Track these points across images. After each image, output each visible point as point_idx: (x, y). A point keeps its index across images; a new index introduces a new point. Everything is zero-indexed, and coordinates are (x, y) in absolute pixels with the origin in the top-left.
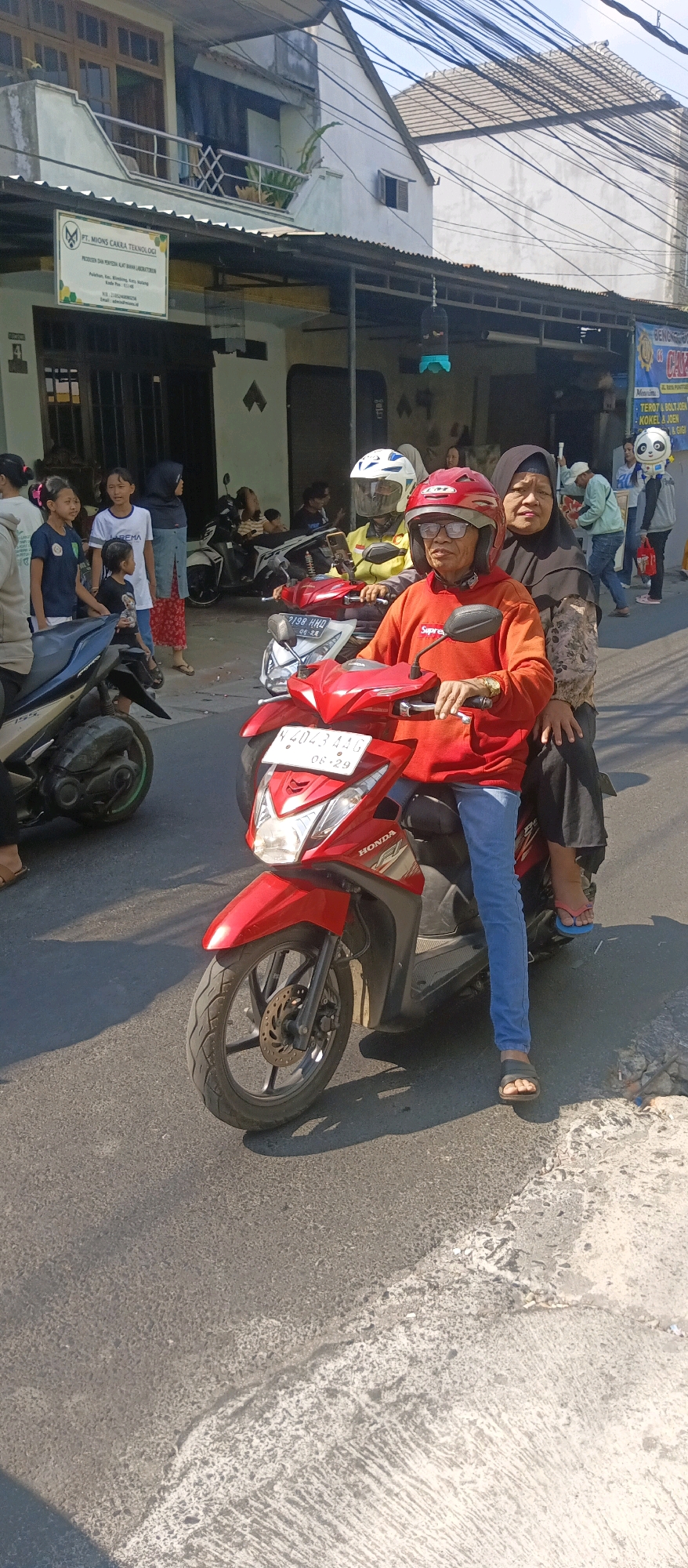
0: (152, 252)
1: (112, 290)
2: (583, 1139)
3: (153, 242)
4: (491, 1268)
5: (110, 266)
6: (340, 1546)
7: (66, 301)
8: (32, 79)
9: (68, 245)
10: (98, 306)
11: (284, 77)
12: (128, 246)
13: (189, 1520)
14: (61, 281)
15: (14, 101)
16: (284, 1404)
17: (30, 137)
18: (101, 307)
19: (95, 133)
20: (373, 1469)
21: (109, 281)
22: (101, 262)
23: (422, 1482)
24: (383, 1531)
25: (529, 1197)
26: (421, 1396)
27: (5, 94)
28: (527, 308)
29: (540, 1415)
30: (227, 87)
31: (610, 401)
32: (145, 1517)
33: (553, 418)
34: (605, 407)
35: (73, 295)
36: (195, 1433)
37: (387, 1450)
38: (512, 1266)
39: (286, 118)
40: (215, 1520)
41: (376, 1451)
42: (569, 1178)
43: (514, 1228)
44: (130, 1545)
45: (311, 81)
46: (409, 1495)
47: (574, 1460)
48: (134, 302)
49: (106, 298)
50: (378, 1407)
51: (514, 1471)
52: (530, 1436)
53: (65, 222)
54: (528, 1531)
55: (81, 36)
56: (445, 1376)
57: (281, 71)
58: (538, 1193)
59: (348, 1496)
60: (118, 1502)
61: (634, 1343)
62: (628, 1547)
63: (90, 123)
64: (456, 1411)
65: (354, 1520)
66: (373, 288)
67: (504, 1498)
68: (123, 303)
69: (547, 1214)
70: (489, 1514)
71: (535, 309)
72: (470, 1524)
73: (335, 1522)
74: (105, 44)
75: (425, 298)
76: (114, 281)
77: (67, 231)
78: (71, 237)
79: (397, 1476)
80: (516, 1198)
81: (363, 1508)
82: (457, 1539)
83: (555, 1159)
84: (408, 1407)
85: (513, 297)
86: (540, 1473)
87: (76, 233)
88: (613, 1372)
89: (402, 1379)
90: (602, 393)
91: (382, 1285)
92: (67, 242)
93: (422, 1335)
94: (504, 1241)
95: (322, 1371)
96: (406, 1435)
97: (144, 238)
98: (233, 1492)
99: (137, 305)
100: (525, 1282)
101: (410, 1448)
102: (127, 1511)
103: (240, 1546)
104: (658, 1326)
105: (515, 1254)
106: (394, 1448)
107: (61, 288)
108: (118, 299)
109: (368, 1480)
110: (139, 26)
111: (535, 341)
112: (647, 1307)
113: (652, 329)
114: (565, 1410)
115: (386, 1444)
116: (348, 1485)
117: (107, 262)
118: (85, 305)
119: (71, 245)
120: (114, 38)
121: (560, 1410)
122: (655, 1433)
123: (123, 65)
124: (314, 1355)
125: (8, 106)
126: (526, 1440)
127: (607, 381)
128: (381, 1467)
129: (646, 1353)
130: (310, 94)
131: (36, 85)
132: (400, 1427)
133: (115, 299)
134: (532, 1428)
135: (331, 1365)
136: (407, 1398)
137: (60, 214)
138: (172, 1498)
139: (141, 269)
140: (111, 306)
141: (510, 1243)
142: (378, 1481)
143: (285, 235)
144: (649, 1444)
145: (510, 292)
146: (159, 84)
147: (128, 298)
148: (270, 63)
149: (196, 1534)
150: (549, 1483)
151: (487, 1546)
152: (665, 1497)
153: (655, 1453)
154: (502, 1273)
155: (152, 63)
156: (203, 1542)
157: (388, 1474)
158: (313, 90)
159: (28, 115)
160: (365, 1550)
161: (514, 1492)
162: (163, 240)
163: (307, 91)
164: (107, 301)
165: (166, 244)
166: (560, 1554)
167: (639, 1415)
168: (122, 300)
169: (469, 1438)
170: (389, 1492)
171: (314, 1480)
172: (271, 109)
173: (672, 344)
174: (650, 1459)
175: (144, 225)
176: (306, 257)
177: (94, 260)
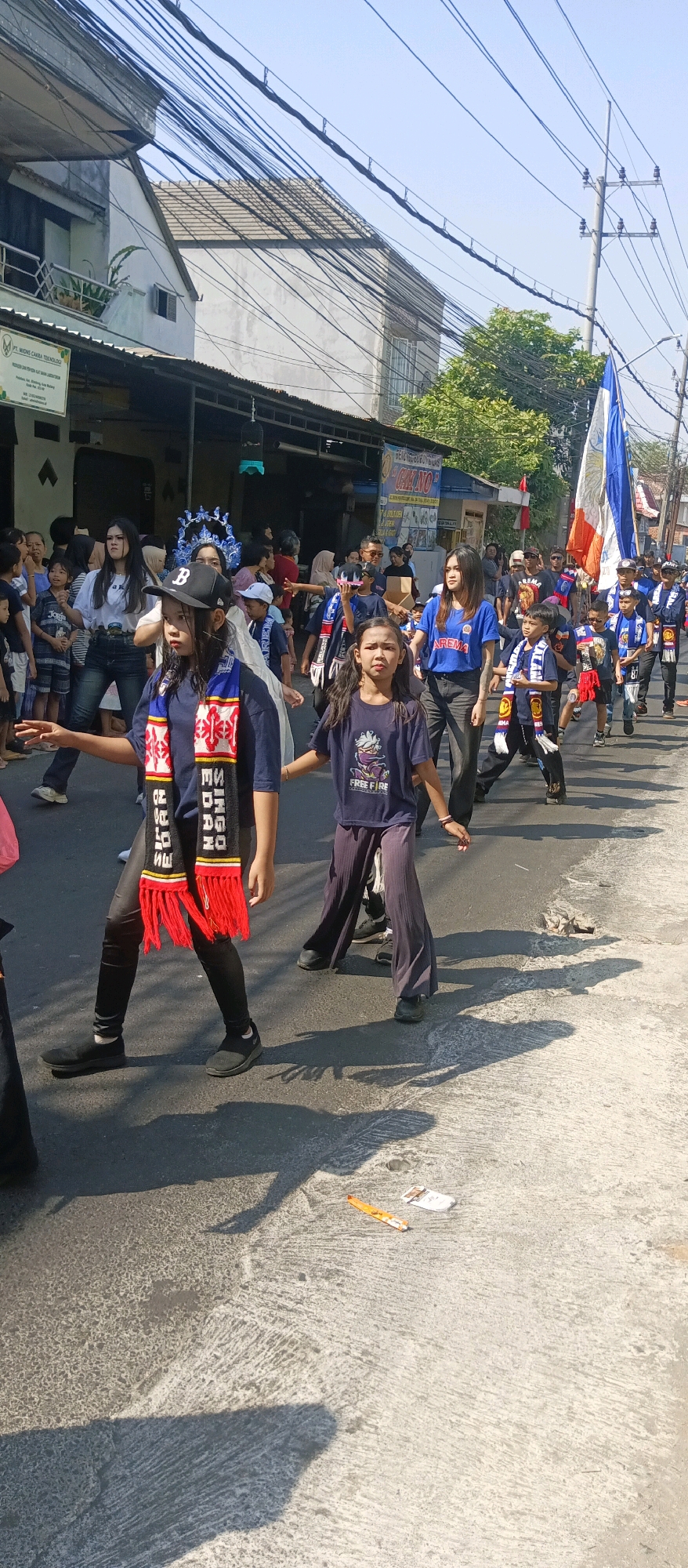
0: (59, 362)
1: (31, 392)
3: (60, 355)
5: (29, 372)
9: (4, 353)
10: (19, 403)
11: (77, 194)
12: (41, 356)
18: (21, 403)
22: (25, 368)
28: (311, 426)
30: (30, 198)
31: (351, 504)
33: (302, 513)
34: (348, 510)
35: (4, 393)
39: (77, 231)
45: (102, 202)
48: (42, 400)
49: (24, 396)
53: (3, 334)
57: (73, 188)
66: (207, 403)
68: (37, 402)
71: (315, 427)
75: (245, 414)
76: (31, 384)
77: (5, 342)
78: (7, 347)
85: (303, 417)
87: (10, 344)
90: (345, 497)
92: (4, 351)
97: (52, 351)
99: (45, 404)
108: (32, 398)
111: (313, 453)
113: (394, 449)
118: (11, 401)
119: (6, 354)
127: (349, 487)
130: (101, 212)
133: (30, 398)
139: (50, 375)
143: (151, 356)
145: (304, 413)
147: (40, 398)
148: (64, 179)
158: (104, 209)
162: (66, 354)
163: (96, 208)
164: (26, 399)
165: (67, 357)
168: (35, 399)
172: (65, 220)
173: (407, 463)
176: (165, 375)
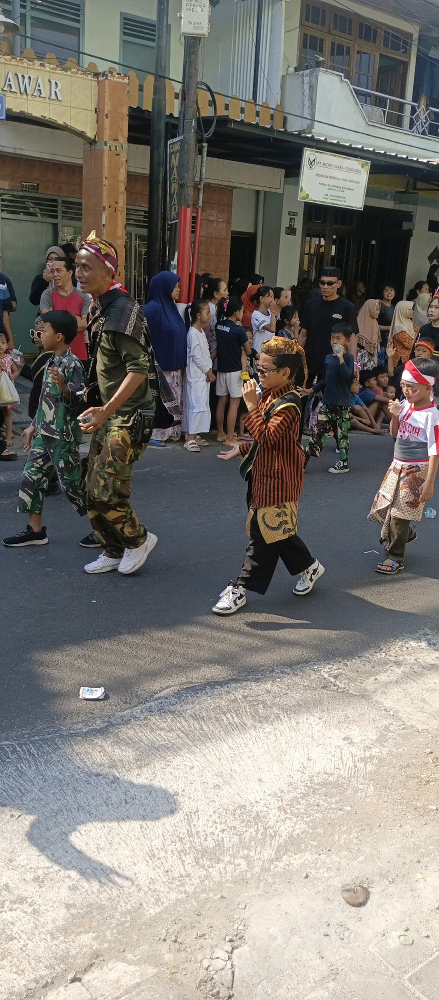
1: (330, 193)
2: (407, 645)
3: (360, 166)
4: (326, 676)
5: (332, 179)
6: (201, 731)
7: (303, 198)
8: (318, 67)
9: (309, 167)
10: (322, 202)
12: (344, 168)
13: (150, 711)
14: (302, 187)
15: (306, 79)
16: (207, 691)
17: (312, 101)
18: (323, 202)
19: (351, 98)
20: (229, 715)
21: (330, 187)
22: (327, 177)
23: (245, 724)
24: (220, 731)
25: (364, 659)
26: (263, 701)
27: (302, 75)
29: (307, 719)
32: (135, 706)
35: (308, 195)
36: (168, 690)
37: (238, 712)
38: (336, 677)
40: (160, 713)
41: (233, 711)
42: (388, 656)
43: (347, 666)
44: (125, 712)
46: (237, 726)
47: (311, 733)
48: (343, 200)
49: (326, 197)
50: (244, 700)
51: (283, 730)
52: (297, 723)
53: (308, 154)
54: (275, 746)
55: (360, 37)
56: (278, 699)
58: (368, 659)
59: (213, 720)
60: (128, 700)
61: (368, 711)
62: (311, 762)
63: (349, 93)
64: (274, 709)
65: (211, 727)
67: (273, 736)
68: (338, 200)
69: (367, 666)
70: (262, 738)
72: (254, 739)
73: (203, 724)
74: (374, 42)
76: (333, 188)
77: (309, 159)
78: (311, 163)
79: (236, 720)
80: (356, 658)
81: (217, 725)
82: (245, 740)
83: (388, 650)
84: (255, 703)
86: (293, 734)
87: (314, 160)
88: (350, 716)
89: (259, 695)
91: (273, 668)
92: (308, 165)
93: (277, 686)
94: (339, 669)
95: (229, 685)
96: (248, 710)
97: (354, 163)
98: (171, 708)
99: (345, 202)
100: (338, 683)
101: (247, 714)
102: (130, 703)
103: (164, 722)
104: (385, 710)
105: (341, 674)
106: (241, 712)
107: (301, 192)
108: (334, 198)
109: (224, 718)
110: (397, 30)
112: (385, 702)
114: (319, 720)
115: (238, 710)
116: (215, 717)
117: (330, 177)
118: (314, 201)
119: (311, 167)
120: (380, 39)
121: (317, 719)
122: (351, 737)
123: (384, 53)
124: (228, 681)
125: (303, 82)
126: (295, 724)
128: (232, 716)
129: (370, 715)
131: (319, 71)
132: (248, 708)
133: (332, 198)
134: (301, 721)
135: (233, 685)
136: (256, 701)
137: (306, 150)
138: (148, 704)
139: (350, 181)
140: (329, 202)
141: (340, 670)
142: (228, 719)
144: (345, 739)
146: (406, 65)
147: (340, 197)
149: (151, 715)
150: (294, 737)
151: (256, 746)
152: (340, 754)
153: (346, 742)
154: (330, 678)
155: (403, 52)
156: (152, 718)
157: (233, 718)
159: (313, 88)
160: (209, 735)
161: (278, 735)
162: (366, 165)
164: (328, 199)
165: (368, 168)
166: (282, 756)
167: (350, 730)
168: (336, 198)
169: (272, 717)
170: (230, 723)
171: (204, 713)
174: (342, 743)
175: (356, 156)
177: (323, 176)
